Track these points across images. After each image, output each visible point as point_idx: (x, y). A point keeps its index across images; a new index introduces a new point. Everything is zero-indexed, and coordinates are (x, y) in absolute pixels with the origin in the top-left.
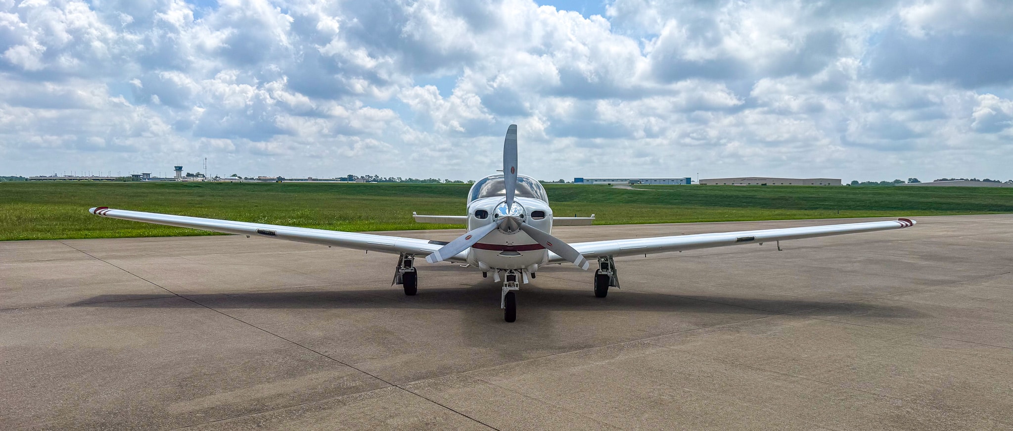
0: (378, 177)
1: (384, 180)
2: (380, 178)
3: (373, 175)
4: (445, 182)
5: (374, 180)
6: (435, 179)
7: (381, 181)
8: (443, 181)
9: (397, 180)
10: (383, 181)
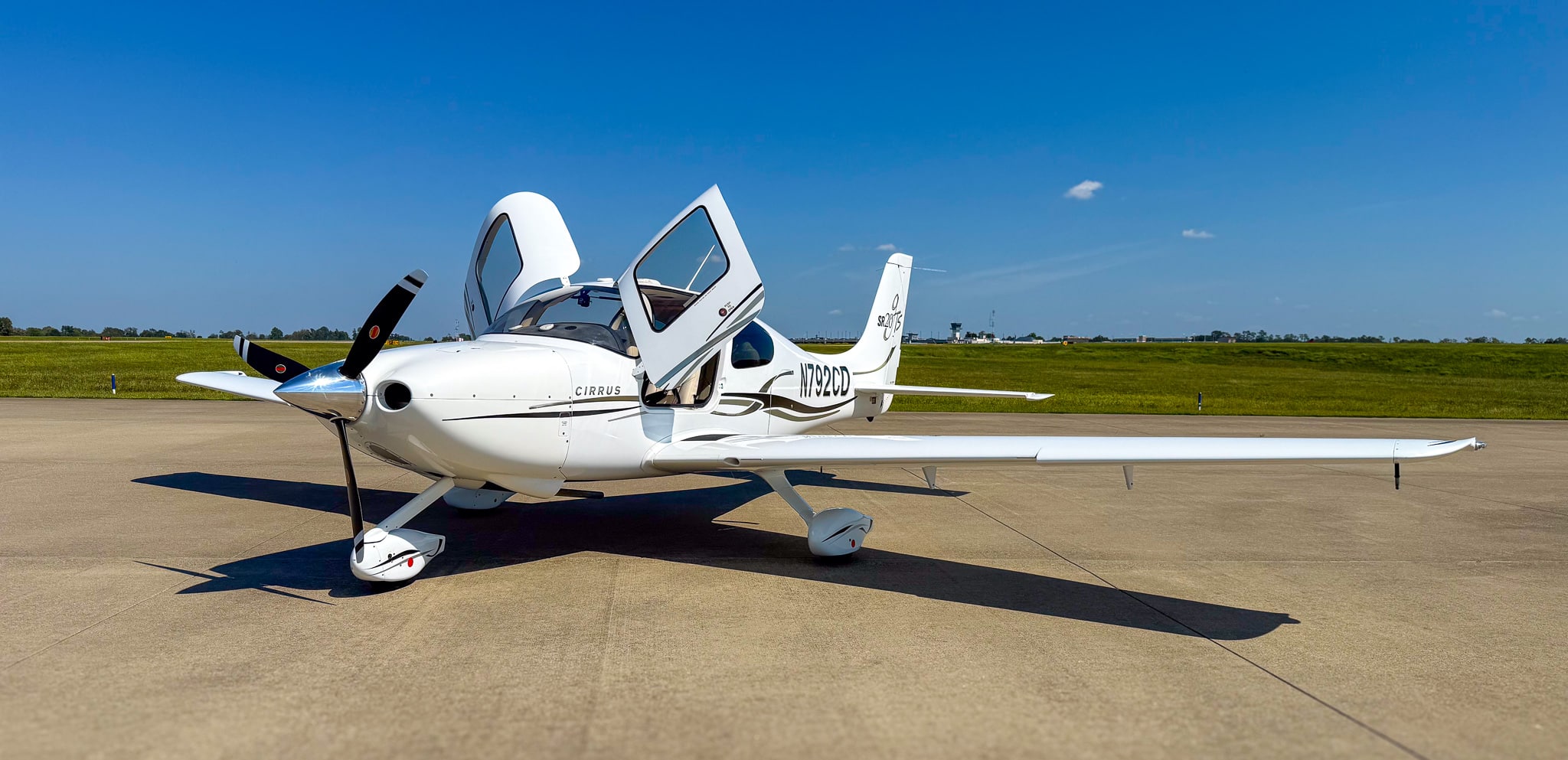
0: (1265, 334)
1: (1274, 338)
2: (1268, 335)
3: (1256, 330)
4: (1393, 341)
5: (1259, 340)
6: (1372, 336)
7: (1271, 340)
8: (1388, 339)
9: (1300, 339)
10: (1275, 341)
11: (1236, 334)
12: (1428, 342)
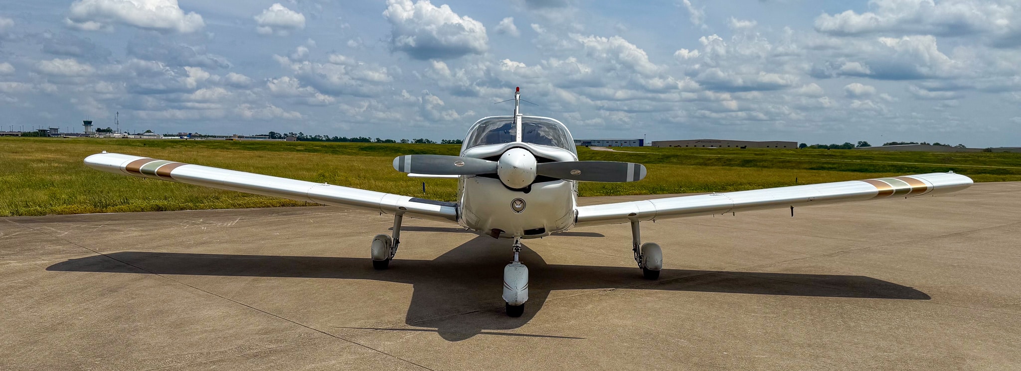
0: (303, 135)
7: (306, 139)
10: (309, 140)
11: (285, 134)
12: (392, 141)
